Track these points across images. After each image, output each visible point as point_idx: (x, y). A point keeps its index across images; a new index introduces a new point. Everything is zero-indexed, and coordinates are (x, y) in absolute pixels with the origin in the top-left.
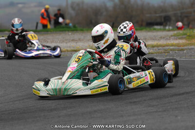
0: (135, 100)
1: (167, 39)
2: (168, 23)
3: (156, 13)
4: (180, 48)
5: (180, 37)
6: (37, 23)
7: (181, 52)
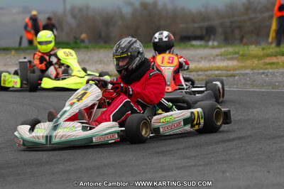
0: (164, 149)
1: (210, 60)
2: (212, 37)
3: (194, 21)
4: (229, 72)
5: (229, 56)
6: (21, 38)
7: (231, 79)
